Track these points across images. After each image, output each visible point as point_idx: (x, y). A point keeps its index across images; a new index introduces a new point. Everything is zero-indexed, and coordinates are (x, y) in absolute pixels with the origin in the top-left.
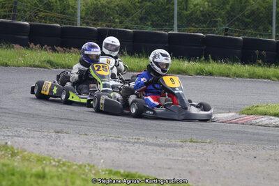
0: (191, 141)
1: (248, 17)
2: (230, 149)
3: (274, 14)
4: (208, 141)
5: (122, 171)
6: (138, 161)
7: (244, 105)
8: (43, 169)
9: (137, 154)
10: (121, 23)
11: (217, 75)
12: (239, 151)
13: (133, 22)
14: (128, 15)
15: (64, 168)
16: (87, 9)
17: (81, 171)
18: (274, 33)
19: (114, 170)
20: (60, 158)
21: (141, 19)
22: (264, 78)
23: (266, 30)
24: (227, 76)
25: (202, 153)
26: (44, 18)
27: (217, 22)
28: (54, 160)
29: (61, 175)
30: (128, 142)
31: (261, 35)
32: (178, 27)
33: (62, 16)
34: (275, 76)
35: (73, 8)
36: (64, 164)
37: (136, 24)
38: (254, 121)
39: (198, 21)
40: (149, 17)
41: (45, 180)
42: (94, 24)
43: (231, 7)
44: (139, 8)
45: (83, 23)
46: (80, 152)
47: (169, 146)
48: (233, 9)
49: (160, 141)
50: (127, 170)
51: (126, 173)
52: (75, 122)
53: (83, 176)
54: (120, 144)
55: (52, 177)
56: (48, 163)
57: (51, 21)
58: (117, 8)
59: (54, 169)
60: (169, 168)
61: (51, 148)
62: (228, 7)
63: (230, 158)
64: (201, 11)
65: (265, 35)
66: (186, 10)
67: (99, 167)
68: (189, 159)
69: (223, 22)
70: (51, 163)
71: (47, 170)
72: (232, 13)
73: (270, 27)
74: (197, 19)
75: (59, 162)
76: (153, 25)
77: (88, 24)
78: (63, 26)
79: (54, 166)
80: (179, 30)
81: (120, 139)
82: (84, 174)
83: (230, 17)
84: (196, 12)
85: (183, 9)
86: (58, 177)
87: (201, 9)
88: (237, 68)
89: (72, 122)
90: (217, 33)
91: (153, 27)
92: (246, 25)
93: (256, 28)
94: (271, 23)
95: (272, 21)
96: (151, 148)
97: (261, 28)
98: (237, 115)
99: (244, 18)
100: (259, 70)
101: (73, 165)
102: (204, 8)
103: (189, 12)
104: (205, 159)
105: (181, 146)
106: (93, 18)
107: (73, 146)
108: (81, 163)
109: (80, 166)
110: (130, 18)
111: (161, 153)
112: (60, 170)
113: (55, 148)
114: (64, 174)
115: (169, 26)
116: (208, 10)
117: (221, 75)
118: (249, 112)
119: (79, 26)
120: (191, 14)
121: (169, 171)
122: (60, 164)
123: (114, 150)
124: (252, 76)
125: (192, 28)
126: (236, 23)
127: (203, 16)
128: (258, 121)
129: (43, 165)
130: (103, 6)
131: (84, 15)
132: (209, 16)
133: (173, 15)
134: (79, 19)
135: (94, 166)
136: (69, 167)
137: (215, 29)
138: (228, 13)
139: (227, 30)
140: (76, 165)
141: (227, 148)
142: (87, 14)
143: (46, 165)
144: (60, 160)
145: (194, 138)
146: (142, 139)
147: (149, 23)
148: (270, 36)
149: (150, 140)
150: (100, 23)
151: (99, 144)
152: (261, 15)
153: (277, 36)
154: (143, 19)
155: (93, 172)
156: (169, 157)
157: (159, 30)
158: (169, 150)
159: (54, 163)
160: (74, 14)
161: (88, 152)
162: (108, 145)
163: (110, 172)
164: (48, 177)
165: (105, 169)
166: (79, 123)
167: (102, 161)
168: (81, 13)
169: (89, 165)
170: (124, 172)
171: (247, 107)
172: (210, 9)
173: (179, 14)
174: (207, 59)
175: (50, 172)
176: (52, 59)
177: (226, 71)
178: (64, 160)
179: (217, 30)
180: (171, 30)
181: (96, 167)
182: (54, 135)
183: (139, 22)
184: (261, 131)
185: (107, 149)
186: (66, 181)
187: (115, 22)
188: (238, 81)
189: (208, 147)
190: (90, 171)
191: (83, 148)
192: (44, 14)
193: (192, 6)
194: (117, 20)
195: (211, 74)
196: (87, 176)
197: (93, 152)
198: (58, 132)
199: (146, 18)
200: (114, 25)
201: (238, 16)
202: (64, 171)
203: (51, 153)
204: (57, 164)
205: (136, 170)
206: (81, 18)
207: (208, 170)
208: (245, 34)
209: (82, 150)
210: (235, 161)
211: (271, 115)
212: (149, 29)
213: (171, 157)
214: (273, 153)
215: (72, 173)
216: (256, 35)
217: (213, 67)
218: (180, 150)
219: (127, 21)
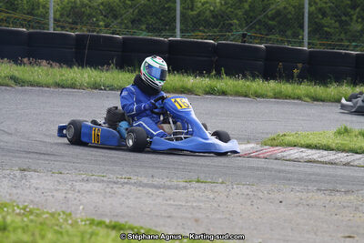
0: (198, 182)
1: (273, 18)
2: (248, 191)
3: (306, 15)
4: (221, 180)
5: (107, 221)
6: (128, 207)
7: (267, 133)
8: (4, 218)
9: (128, 198)
10: (106, 26)
11: (231, 95)
12: (260, 194)
13: (123, 26)
14: (115, 17)
15: (31, 217)
16: (63, 9)
17: (53, 221)
18: (306, 40)
19: (97, 219)
20: (26, 204)
21: (133, 22)
22: (294, 99)
23: (296, 35)
24: (246, 96)
25: (212, 196)
26: (7, 21)
27: (232, 25)
28: (18, 207)
29: (27, 226)
30: (115, 183)
31: (289, 42)
32: (182, 31)
33: (30, 17)
34: (307, 96)
35: (44, 7)
36: (31, 212)
37: (127, 27)
38: (279, 155)
39: (208, 24)
40: (143, 19)
41: (6, 233)
42: (72, 29)
43: (250, 6)
44: (131, 7)
45: (58, 26)
46: (53, 196)
47: (169, 188)
48: (252, 8)
49: (157, 181)
50: (115, 220)
51: (113, 223)
52: (47, 157)
53: (56, 228)
54: (105, 185)
55: (15, 229)
56: (10, 211)
57: (15, 24)
58: (101, 7)
59: (18, 219)
60: (169, 217)
61: (14, 191)
62: (246, 6)
63: (249, 202)
64: (211, 11)
65: (295, 42)
66: (192, 9)
67: (78, 216)
68: (195, 204)
69: (240, 25)
70: (14, 210)
71: (9, 219)
72: (251, 14)
73: (301, 32)
74: (206, 21)
75: (24, 209)
76: (149, 30)
77: (63, 28)
78: (31, 30)
79: (19, 214)
80: (182, 36)
81: (105, 179)
82: (57, 225)
83: (249, 20)
84: (204, 13)
85: (188, 9)
86: (23, 229)
87: (212, 8)
88: (258, 85)
89: (42, 157)
90: (232, 40)
91: (149, 32)
92: (270, 30)
93: (283, 33)
94: (302, 27)
95: (303, 23)
96: (146, 190)
97: (289, 33)
98: (259, 147)
99: (267, 20)
100: (287, 88)
101: (43, 213)
102: (215, 7)
103: (195, 12)
104: (215, 205)
105: (185, 188)
106: (70, 21)
107: (44, 188)
108: (53, 210)
109: (52, 215)
110: (119, 20)
111: (158, 196)
112: (25, 219)
113: (19, 191)
114: (31, 225)
115: (169, 30)
116: (221, 10)
117: (238, 94)
118: (274, 142)
119: (52, 31)
120: (199, 15)
121: (169, 220)
122: (26, 212)
123: (97, 192)
124: (278, 96)
125: (200, 34)
126: (257, 27)
127: (214, 17)
128: (285, 154)
129: (4, 214)
130: (84, 5)
131: (58, 16)
132: (222, 17)
133: (175, 16)
134: (52, 21)
135: (70, 214)
136: (37, 215)
137: (230, 34)
138: (246, 13)
139: (244, 35)
140: (47, 213)
141: (245, 190)
142: (62, 15)
143: (8, 213)
144: (27, 207)
145: (202, 177)
146: (134, 179)
147: (144, 27)
148: (301, 43)
149: (145, 180)
150: (79, 27)
151: (78, 186)
152: (290, 16)
153: (309, 44)
154: (135, 22)
155: (70, 222)
156: (169, 202)
157: (156, 36)
158: (169, 193)
159: (18, 211)
160: (45, 16)
161: (64, 195)
162: (88, 186)
163: (92, 222)
164: (10, 229)
165: (84, 218)
166: (52, 158)
167: (81, 207)
168: (55, 13)
169: (64, 213)
170: (111, 222)
171: (270, 136)
172: (223, 8)
173: (183, 15)
174: (218, 74)
175: (13, 222)
176: (16, 74)
177: (244, 89)
178: (31, 207)
179: (232, 35)
180: (172, 36)
181: (73, 216)
182: (18, 174)
183: (130, 25)
184: (290, 167)
185: (88, 191)
186: (33, 235)
187: (98, 26)
188: (260, 102)
189: (220, 188)
190: (66, 220)
191: (57, 190)
192: (6, 15)
193: (200, 5)
194: (101, 23)
195: (224, 93)
196: (61, 227)
197: (69, 196)
198: (24, 170)
199: (139, 20)
200: (98, 29)
201: (259, 17)
202: (32, 221)
203: (15, 198)
204: (22, 211)
205: (126, 220)
206: (55, 20)
207: (220, 219)
208: (268, 41)
209: (55, 193)
210: (255, 206)
211: (302, 146)
212: (143, 35)
213: (172, 202)
214: (304, 196)
215: (41, 224)
216: (282, 42)
217: (226, 84)
218: (183, 193)
219: (115, 25)
